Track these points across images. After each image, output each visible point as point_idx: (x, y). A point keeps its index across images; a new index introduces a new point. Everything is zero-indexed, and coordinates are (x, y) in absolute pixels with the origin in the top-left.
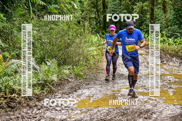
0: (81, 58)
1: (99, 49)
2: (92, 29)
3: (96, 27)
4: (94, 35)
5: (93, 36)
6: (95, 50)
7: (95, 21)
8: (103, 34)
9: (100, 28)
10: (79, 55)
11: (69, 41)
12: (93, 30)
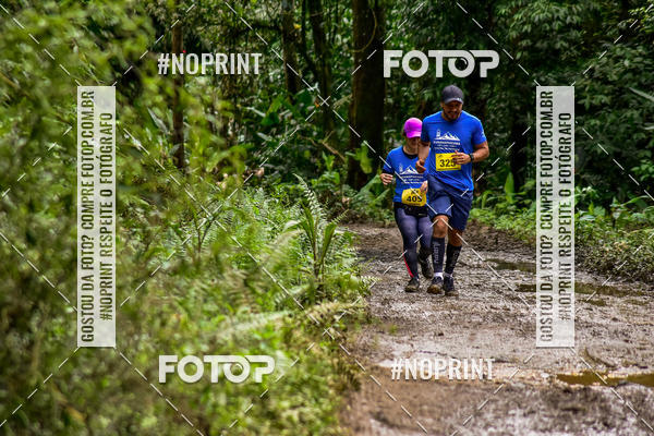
0: (149, 422)
1: (315, 330)
2: (251, 133)
3: (288, 114)
4: (269, 190)
5: (256, 203)
6: (277, 343)
7: (280, 56)
8: (356, 179)
9: (326, 119)
10: (128, 386)
11: (34, 254)
12: (258, 141)
